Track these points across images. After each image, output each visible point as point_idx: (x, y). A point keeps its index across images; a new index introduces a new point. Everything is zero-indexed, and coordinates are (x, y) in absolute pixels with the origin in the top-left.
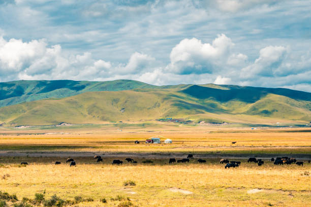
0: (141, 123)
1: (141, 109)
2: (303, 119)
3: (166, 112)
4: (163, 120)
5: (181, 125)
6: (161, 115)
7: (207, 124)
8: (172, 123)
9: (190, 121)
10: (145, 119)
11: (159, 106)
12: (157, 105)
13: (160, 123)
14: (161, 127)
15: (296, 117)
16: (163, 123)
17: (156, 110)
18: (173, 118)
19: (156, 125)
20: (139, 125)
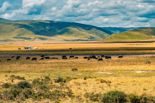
0: (5, 39)
1: (4, 32)
2: (85, 37)
3: (17, 34)
4: (16, 38)
5: (26, 40)
6: (15, 35)
7: (39, 40)
8: (21, 39)
9: (30, 38)
10: (7, 37)
11: (14, 31)
12: (13, 30)
13: (14, 39)
14: (15, 41)
15: (82, 36)
16: (16, 39)
17: (12, 32)
18: (21, 37)
19: (13, 40)
20: (4, 40)
